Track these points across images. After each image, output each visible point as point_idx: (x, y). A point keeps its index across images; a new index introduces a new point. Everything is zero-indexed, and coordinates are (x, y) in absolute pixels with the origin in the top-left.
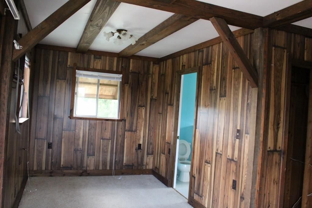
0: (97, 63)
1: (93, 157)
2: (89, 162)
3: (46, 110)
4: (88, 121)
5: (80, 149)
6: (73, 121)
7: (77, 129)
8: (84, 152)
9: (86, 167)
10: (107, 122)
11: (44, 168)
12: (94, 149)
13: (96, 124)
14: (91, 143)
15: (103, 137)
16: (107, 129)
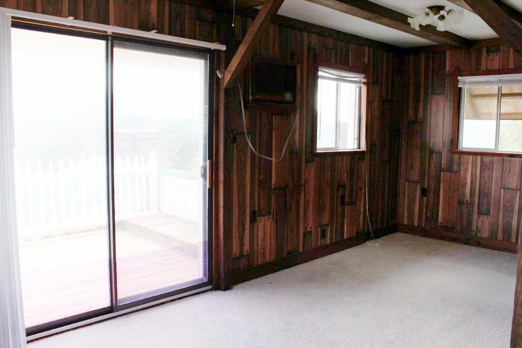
0: (492, 61)
1: (487, 218)
2: (480, 224)
3: (419, 140)
4: (479, 158)
5: (467, 201)
6: (456, 157)
7: (462, 170)
8: (473, 207)
9: (476, 232)
10: (512, 159)
11: (416, 224)
12: (488, 204)
13: (492, 163)
14: (484, 194)
15: (504, 185)
16: (511, 171)
